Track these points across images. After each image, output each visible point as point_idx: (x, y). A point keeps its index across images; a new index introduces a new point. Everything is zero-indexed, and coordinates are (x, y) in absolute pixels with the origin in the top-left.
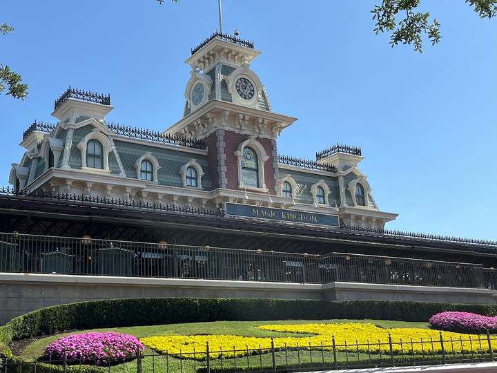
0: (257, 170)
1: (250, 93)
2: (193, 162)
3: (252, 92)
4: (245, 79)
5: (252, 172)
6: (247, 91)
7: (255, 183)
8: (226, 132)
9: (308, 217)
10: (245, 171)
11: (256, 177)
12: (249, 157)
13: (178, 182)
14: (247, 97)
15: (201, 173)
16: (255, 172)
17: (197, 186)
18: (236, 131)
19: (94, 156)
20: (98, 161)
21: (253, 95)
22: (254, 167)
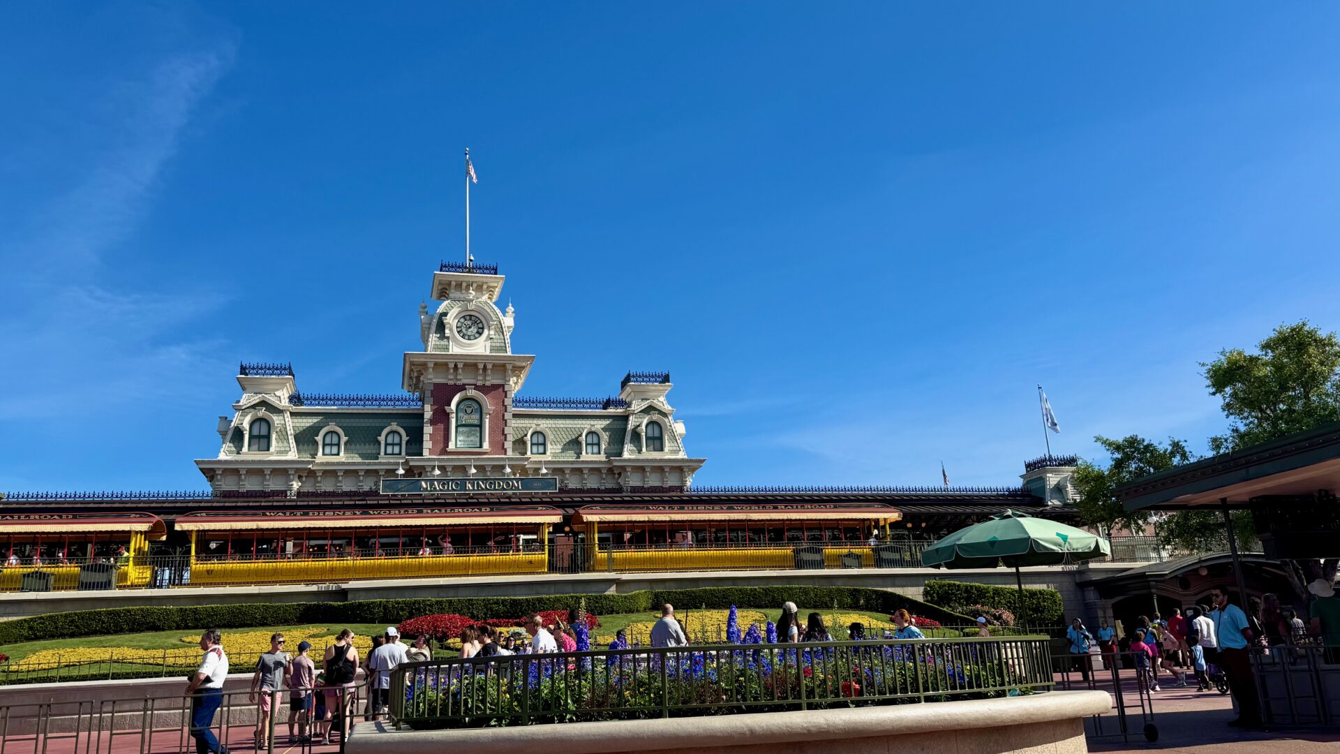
0: (480, 426)
1: (478, 332)
2: (394, 426)
3: (480, 330)
4: (470, 316)
5: (473, 428)
6: (474, 330)
7: (478, 439)
8: (436, 385)
9: (508, 484)
10: (460, 429)
11: (478, 435)
12: (469, 410)
13: (374, 451)
14: (472, 338)
15: (405, 438)
16: (478, 429)
17: (400, 454)
18: (451, 383)
19: (259, 437)
20: (264, 442)
21: (480, 334)
22: (476, 422)
